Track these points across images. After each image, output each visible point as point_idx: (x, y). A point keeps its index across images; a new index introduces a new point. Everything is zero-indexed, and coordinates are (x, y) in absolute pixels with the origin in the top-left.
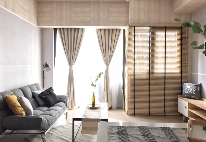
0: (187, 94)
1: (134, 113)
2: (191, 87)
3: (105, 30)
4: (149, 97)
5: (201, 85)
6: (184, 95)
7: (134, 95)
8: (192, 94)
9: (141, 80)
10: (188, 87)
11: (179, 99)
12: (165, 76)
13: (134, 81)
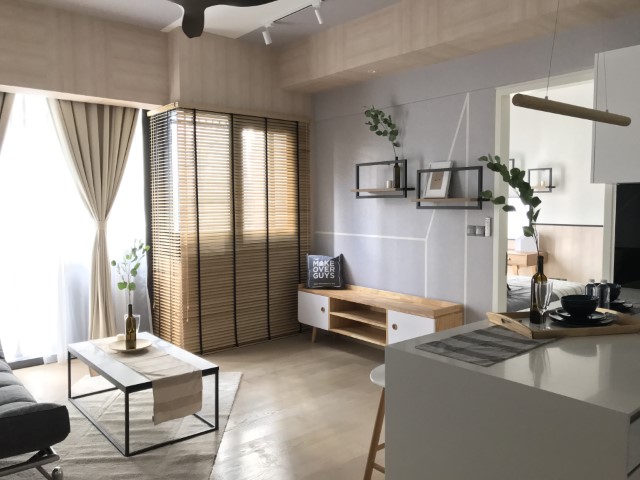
0: (319, 280)
1: (201, 348)
2: (326, 263)
3: (87, 105)
4: (235, 298)
5: (342, 256)
6: (312, 284)
7: (200, 301)
8: (329, 279)
9: (216, 258)
10: (319, 265)
11: (300, 293)
12: (268, 243)
13: (199, 261)
